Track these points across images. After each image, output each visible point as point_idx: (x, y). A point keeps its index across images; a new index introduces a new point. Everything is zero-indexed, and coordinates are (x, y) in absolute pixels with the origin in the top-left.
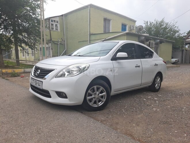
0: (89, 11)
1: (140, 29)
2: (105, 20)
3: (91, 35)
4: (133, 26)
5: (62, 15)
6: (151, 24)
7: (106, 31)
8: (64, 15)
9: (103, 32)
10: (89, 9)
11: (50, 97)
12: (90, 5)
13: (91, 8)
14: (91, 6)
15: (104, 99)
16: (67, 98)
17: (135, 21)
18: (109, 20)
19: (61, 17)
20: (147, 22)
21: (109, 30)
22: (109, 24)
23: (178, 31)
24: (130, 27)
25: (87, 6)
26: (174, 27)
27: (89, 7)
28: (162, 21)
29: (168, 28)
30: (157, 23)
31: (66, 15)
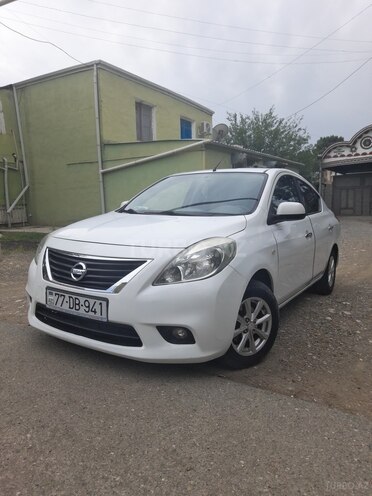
0: (95, 80)
1: (221, 131)
2: (139, 105)
3: (104, 145)
4: (207, 125)
5: (10, 87)
6: (243, 121)
7: (144, 137)
8: (17, 85)
9: (134, 139)
10: (95, 73)
11: (138, 343)
12: (97, 64)
13: (101, 73)
14: (101, 66)
15: (266, 331)
16: (194, 342)
17: (210, 113)
18: (149, 108)
19: (8, 91)
20: (235, 116)
21: (151, 134)
22: (150, 117)
23: (305, 140)
24: (201, 128)
25: (88, 66)
26: (297, 129)
27: (95, 68)
28: (270, 115)
29: (282, 132)
30: (257, 118)
31: (22, 87)
